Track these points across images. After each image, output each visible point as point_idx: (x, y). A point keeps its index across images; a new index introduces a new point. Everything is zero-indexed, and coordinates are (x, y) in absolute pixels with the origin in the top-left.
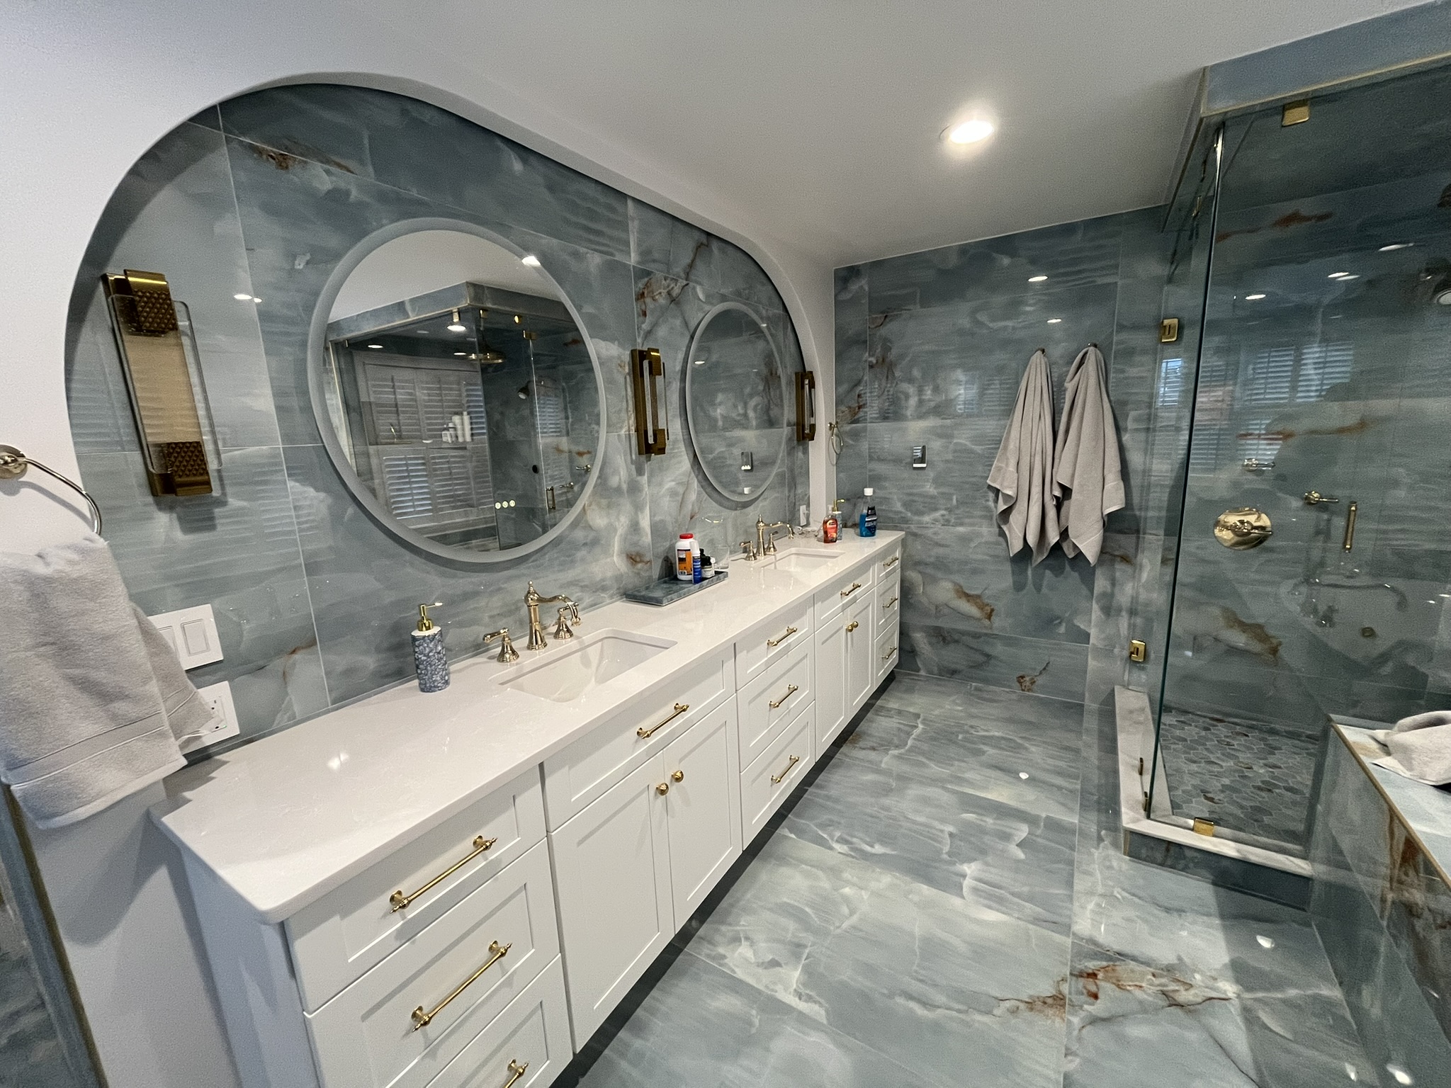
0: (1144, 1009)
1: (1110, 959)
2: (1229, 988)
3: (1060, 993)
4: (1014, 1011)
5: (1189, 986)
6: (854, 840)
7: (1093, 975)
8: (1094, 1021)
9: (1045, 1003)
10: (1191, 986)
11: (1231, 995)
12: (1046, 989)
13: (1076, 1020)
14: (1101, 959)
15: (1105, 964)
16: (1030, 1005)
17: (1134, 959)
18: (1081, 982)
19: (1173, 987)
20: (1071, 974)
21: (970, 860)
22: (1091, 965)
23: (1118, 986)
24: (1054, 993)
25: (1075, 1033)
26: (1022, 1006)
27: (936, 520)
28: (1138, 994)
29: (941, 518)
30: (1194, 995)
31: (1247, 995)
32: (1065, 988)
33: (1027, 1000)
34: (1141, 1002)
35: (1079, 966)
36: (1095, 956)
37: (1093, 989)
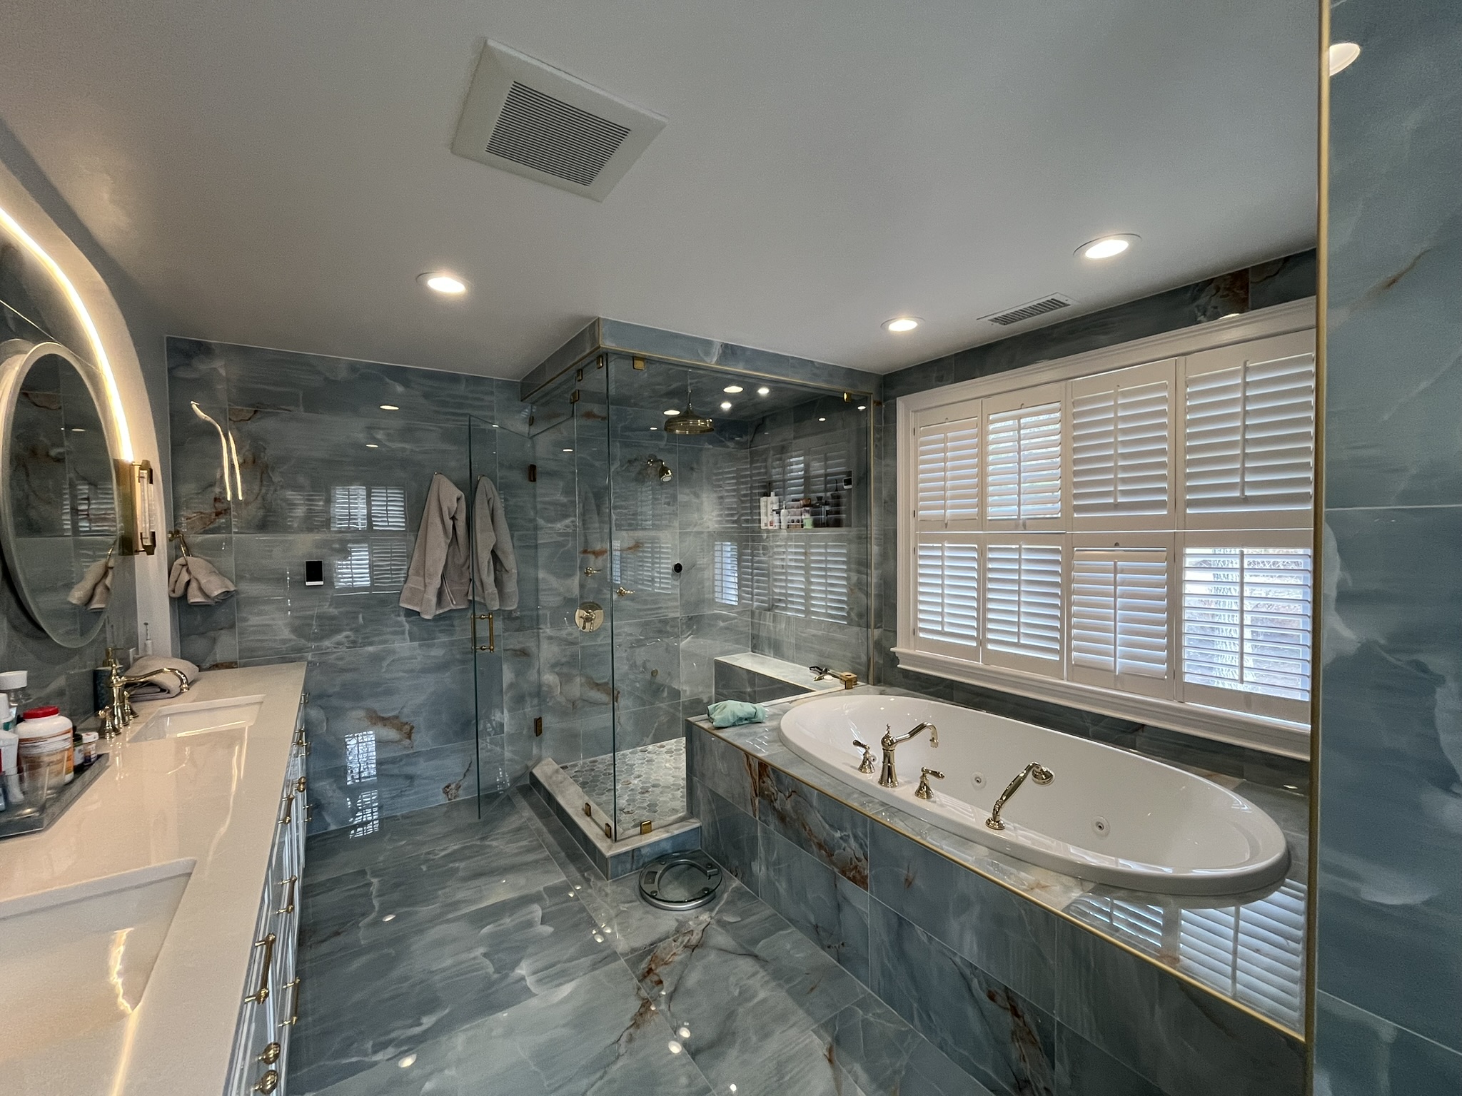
0: (685, 964)
1: (650, 951)
2: (705, 917)
3: (643, 999)
4: (631, 1039)
5: (691, 932)
6: (393, 1035)
7: (650, 971)
8: (671, 997)
9: (641, 1014)
10: (692, 931)
11: (709, 920)
12: (635, 1005)
13: (663, 1007)
14: (646, 956)
15: (649, 957)
16: (636, 1025)
17: (661, 940)
18: (648, 980)
19: (686, 939)
20: (639, 981)
21: (516, 963)
22: (644, 965)
23: (666, 964)
24: (641, 1002)
25: (669, 1014)
26: (631, 1030)
27: (339, 643)
28: (677, 958)
29: (345, 640)
30: (698, 934)
31: (713, 914)
32: (643, 993)
33: (632, 1023)
34: (681, 962)
35: (639, 972)
36: (641, 957)
37: (656, 978)
